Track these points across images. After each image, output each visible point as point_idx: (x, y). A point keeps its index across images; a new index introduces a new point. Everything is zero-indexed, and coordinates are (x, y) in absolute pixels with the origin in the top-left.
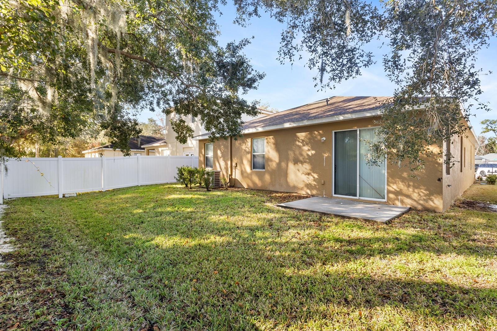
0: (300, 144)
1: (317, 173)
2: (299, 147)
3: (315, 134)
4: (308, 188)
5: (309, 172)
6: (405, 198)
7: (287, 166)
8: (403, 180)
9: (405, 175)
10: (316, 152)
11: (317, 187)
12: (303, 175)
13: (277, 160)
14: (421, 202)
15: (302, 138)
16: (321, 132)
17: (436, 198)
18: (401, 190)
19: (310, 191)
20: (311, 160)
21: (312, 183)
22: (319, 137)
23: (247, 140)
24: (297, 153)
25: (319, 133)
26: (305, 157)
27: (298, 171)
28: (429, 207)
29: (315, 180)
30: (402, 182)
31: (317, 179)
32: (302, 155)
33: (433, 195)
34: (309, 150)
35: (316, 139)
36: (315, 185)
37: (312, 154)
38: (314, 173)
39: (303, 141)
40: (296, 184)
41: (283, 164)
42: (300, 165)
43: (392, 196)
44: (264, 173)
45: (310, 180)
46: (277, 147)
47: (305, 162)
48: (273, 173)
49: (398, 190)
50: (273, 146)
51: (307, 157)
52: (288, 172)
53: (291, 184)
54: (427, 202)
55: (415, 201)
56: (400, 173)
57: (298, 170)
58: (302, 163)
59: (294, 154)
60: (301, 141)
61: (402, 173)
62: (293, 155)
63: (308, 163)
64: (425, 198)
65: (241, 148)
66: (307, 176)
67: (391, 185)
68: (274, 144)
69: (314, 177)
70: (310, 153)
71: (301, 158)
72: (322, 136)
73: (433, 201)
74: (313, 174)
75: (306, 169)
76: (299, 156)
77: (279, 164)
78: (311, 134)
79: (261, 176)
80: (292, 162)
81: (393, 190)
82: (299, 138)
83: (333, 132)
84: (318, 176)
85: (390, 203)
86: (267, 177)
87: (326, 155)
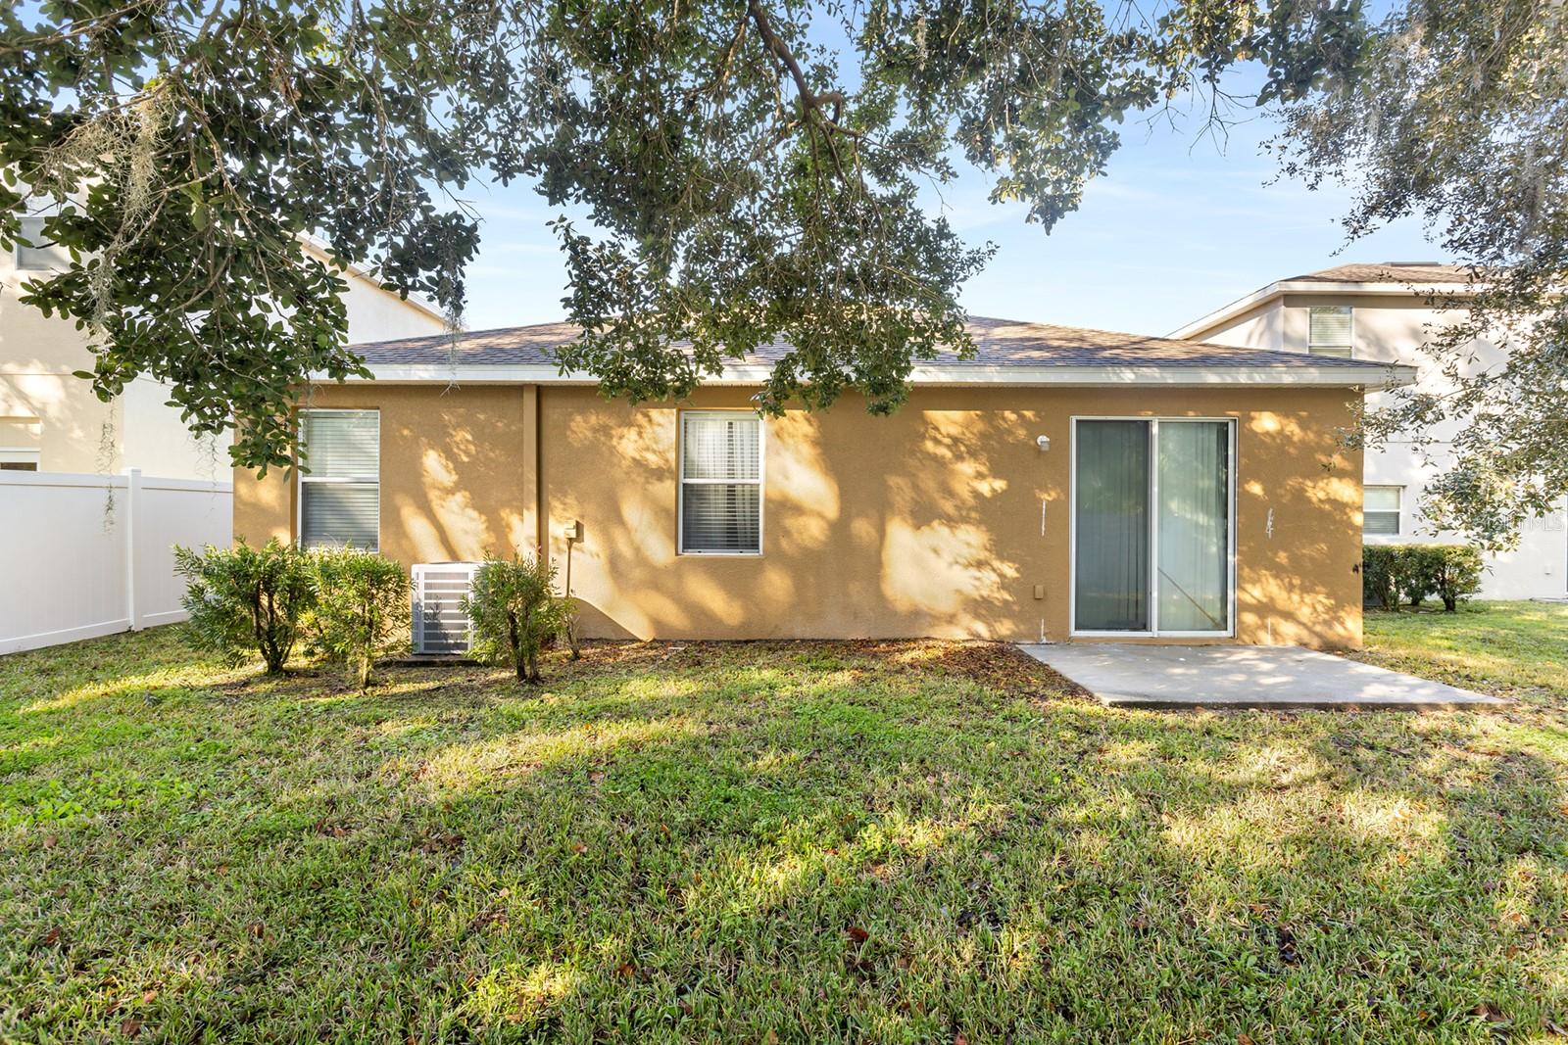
0: (943, 451)
1: (1014, 562)
2: (939, 462)
3: (1004, 419)
4: (977, 616)
5: (983, 555)
6: (1281, 621)
7: (882, 533)
8: (1278, 571)
9: (1282, 557)
10: (1009, 486)
11: (1016, 608)
12: (957, 568)
13: (832, 511)
14: (1318, 628)
15: (954, 431)
16: (1029, 414)
17: (1348, 614)
18: (1272, 599)
19: (989, 625)
20: (986, 512)
21: (997, 595)
22: (1021, 433)
23: (654, 413)
24: (929, 483)
25: (1022, 417)
26: (963, 502)
27: (932, 555)
28: (1336, 638)
29: (1005, 584)
30: (1276, 576)
31: (1015, 579)
32: (950, 493)
33: (1343, 608)
34: (980, 476)
35: (1010, 440)
36: (1006, 602)
37: (993, 490)
38: (1001, 558)
39: (956, 440)
40: (923, 603)
41: (862, 528)
42: (944, 531)
43: (1249, 618)
44: (758, 566)
45: (986, 584)
46: (831, 456)
47: (966, 520)
48: (805, 565)
49: (1264, 600)
50: (807, 450)
51: (971, 501)
52: (885, 556)
53: (902, 605)
54: (1331, 627)
55: (1304, 625)
56: (1270, 554)
57: (935, 551)
58: (950, 521)
59: (915, 487)
60: (947, 441)
61: (1276, 554)
62: (909, 493)
63: (978, 523)
64: (1326, 617)
65: (612, 450)
66: (974, 572)
67: (1249, 587)
68: (816, 443)
69: (1002, 576)
70: (985, 487)
71: (948, 507)
72: (1033, 429)
73: (1342, 624)
74: (997, 564)
75: (968, 544)
76: (937, 496)
77: (839, 529)
78: (989, 418)
79: (738, 582)
80: (904, 519)
81: (1254, 602)
82: (936, 429)
83: (1074, 419)
84: (1017, 570)
85: (1246, 638)
86: (777, 584)
87: (1047, 497)
